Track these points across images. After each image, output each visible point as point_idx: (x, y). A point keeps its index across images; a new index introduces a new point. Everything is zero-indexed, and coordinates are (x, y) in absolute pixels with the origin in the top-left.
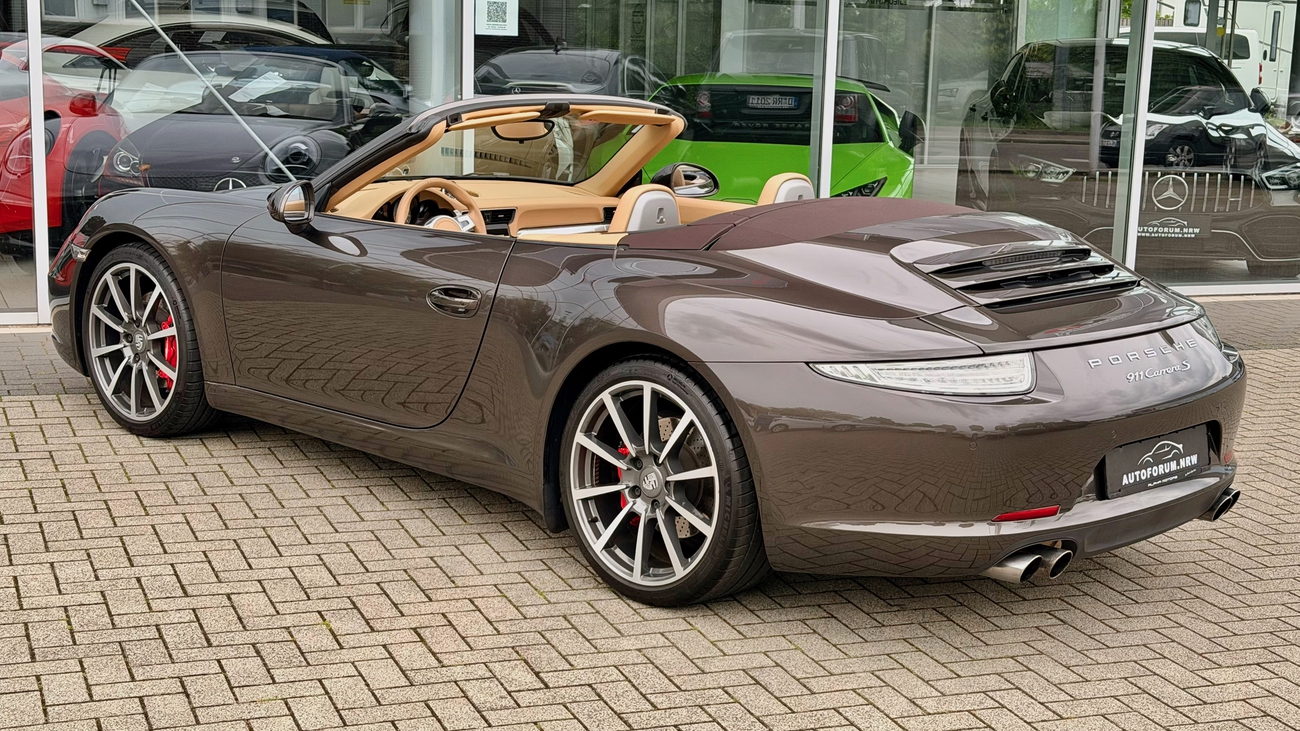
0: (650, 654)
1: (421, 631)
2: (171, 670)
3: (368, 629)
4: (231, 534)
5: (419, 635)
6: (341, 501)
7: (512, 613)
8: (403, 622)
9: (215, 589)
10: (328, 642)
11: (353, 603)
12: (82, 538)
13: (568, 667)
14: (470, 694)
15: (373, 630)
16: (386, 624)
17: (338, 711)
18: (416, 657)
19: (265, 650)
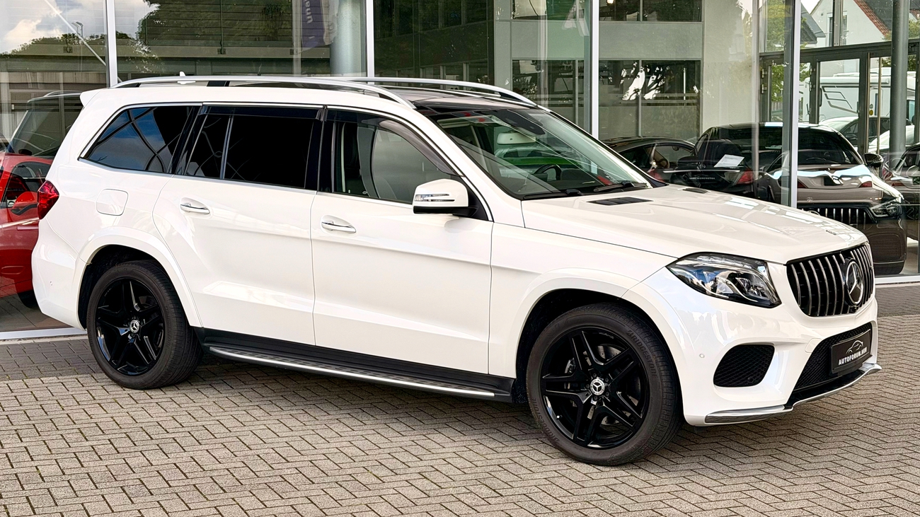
0: (552, 480)
3: (393, 474)
5: (423, 476)
7: (469, 464)
8: (411, 470)
9: (302, 458)
10: (374, 480)
11: (380, 462)
12: (216, 438)
13: (509, 487)
14: (462, 500)
15: (397, 474)
16: (402, 471)
17: (396, 508)
18: (425, 485)
19: (344, 484)
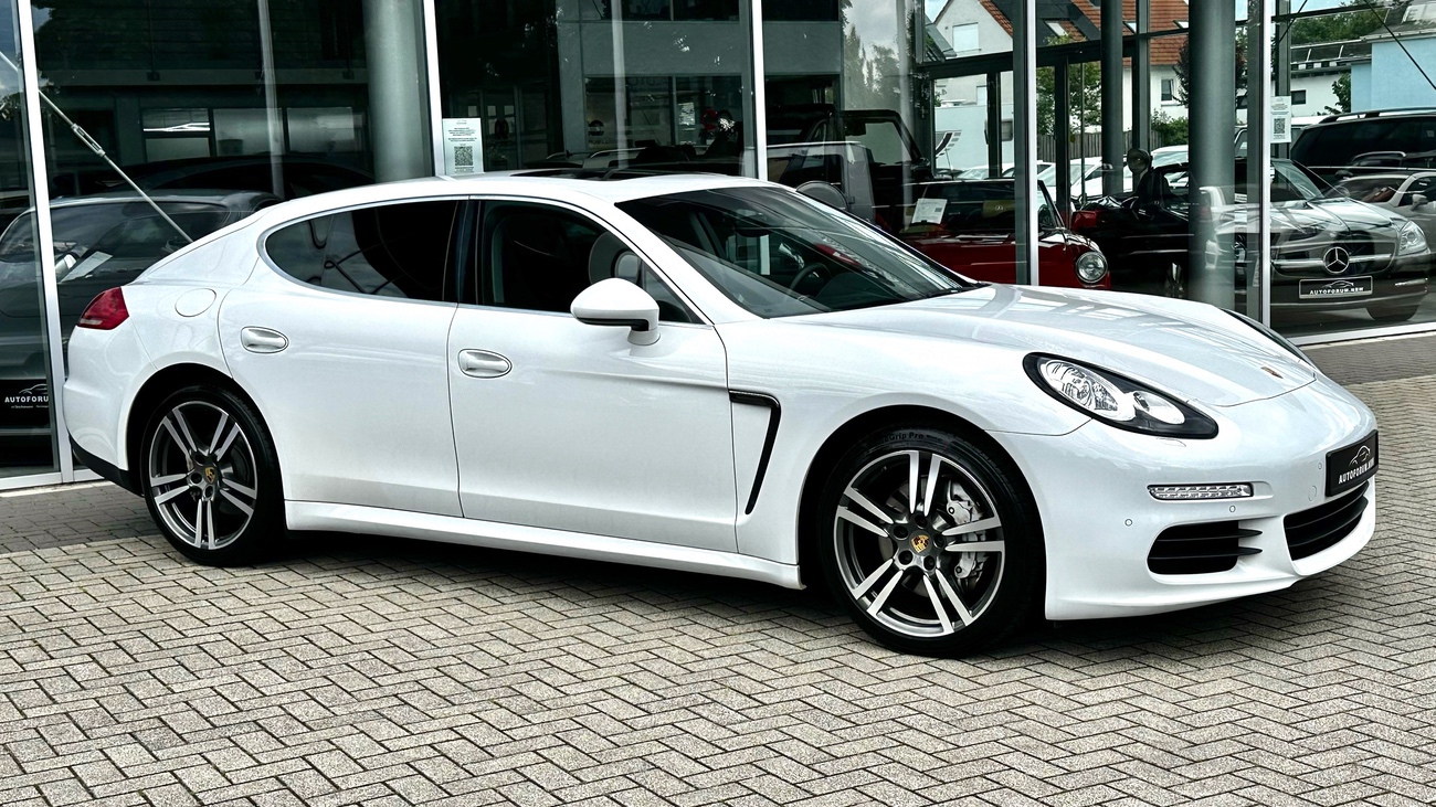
1: (626, 677)
2: (436, 724)
4: (399, 625)
5: (625, 680)
6: (470, 592)
7: (691, 658)
8: (603, 672)
10: (553, 693)
11: (549, 663)
12: (268, 640)
13: (770, 689)
14: (704, 715)
16: (590, 675)
17: (604, 738)
18: (636, 695)
